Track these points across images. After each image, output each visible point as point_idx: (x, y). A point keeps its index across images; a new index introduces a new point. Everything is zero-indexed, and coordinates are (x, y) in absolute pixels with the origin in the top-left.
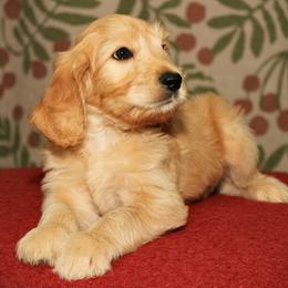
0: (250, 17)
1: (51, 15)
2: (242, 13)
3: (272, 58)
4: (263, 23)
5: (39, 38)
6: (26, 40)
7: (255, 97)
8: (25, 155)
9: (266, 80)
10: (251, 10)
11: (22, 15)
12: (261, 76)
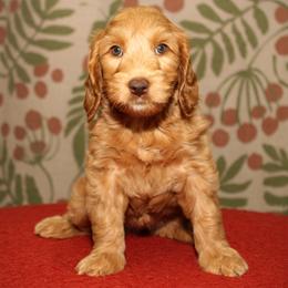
0: (210, 39)
1: (31, 41)
2: (204, 36)
3: (231, 76)
4: (222, 45)
5: (21, 62)
6: (10, 64)
7: (216, 112)
8: (12, 167)
9: (226, 97)
10: (211, 34)
11: (7, 41)
12: (222, 93)
